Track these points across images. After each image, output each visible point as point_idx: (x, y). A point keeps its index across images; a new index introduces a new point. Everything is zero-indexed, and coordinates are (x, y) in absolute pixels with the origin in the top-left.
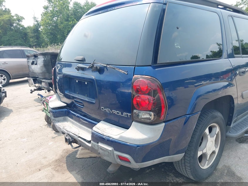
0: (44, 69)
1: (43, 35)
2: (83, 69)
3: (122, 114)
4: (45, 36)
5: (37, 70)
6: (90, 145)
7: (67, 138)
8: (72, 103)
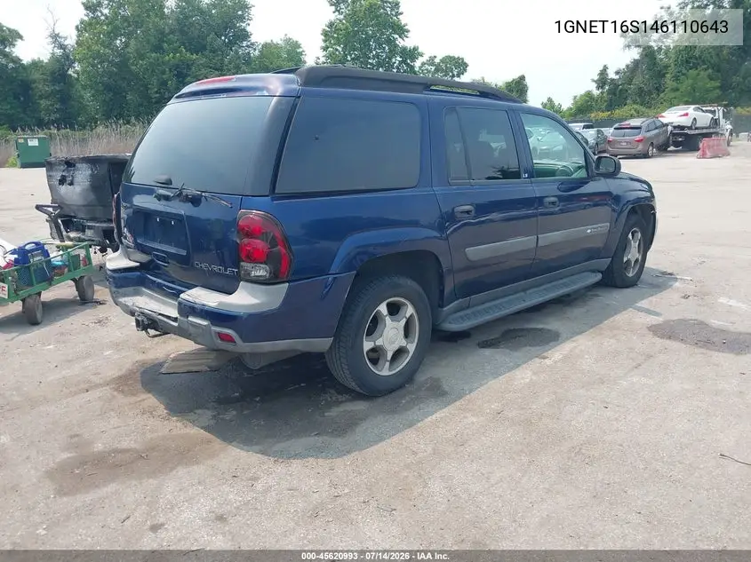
0: (92, 197)
1: (82, 92)
2: (167, 198)
3: (226, 270)
4: (87, 95)
5: (75, 197)
6: (175, 324)
7: (140, 319)
8: (151, 261)
